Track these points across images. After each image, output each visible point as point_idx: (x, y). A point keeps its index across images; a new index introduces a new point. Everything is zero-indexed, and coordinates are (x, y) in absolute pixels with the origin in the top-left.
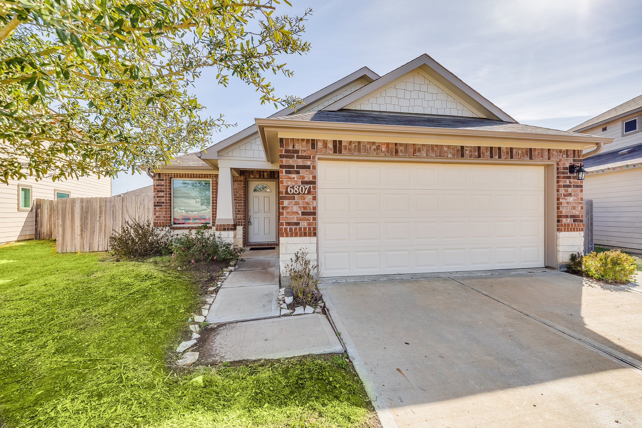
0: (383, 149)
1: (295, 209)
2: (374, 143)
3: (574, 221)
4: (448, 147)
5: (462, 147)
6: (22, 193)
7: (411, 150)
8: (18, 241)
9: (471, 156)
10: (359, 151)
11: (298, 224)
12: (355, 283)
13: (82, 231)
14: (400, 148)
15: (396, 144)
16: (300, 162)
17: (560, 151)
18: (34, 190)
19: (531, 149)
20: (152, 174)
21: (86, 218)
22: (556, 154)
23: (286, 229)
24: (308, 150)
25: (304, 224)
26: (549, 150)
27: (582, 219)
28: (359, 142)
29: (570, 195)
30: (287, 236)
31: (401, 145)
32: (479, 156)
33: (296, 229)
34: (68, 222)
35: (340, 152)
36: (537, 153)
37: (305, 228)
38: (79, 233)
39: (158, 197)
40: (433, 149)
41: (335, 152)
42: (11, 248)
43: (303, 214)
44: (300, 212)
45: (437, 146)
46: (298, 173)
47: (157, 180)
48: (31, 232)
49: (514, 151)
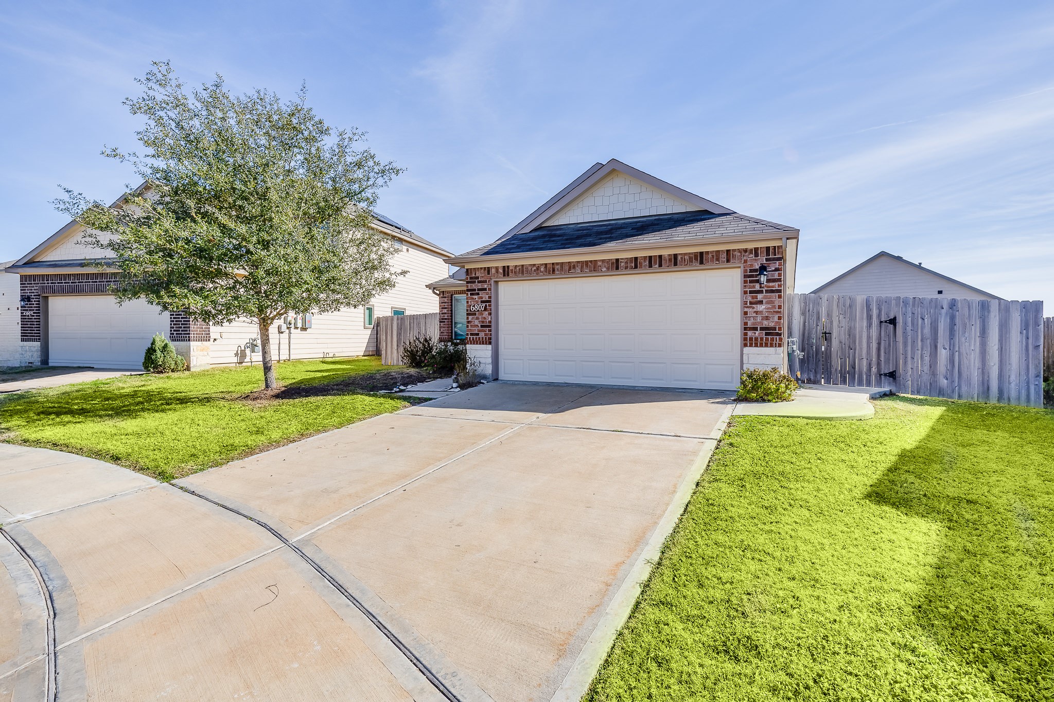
0: (542, 269)
1: (477, 322)
2: (534, 265)
3: (767, 334)
4: (603, 261)
5: (617, 260)
6: (367, 312)
7: (567, 268)
8: (364, 356)
9: (626, 268)
10: (523, 273)
11: (478, 334)
12: (512, 384)
13: (397, 346)
14: (557, 267)
15: (553, 264)
16: (480, 286)
17: (746, 251)
18: (375, 308)
19: (701, 253)
20: (438, 292)
21: (400, 334)
22: (739, 254)
23: (470, 338)
24: (485, 276)
25: (482, 335)
26: (728, 251)
27: (780, 332)
28: (523, 266)
29: (761, 302)
30: (471, 344)
31: (557, 264)
32: (636, 267)
33: (476, 338)
34: (389, 338)
35: (508, 275)
36: (710, 256)
37: (483, 338)
38: (396, 348)
39: (442, 314)
40: (587, 265)
41: (504, 275)
42: (358, 360)
43: (482, 326)
44: (479, 325)
45: (591, 261)
46: (478, 294)
47: (442, 297)
48: (373, 348)
49: (679, 258)
